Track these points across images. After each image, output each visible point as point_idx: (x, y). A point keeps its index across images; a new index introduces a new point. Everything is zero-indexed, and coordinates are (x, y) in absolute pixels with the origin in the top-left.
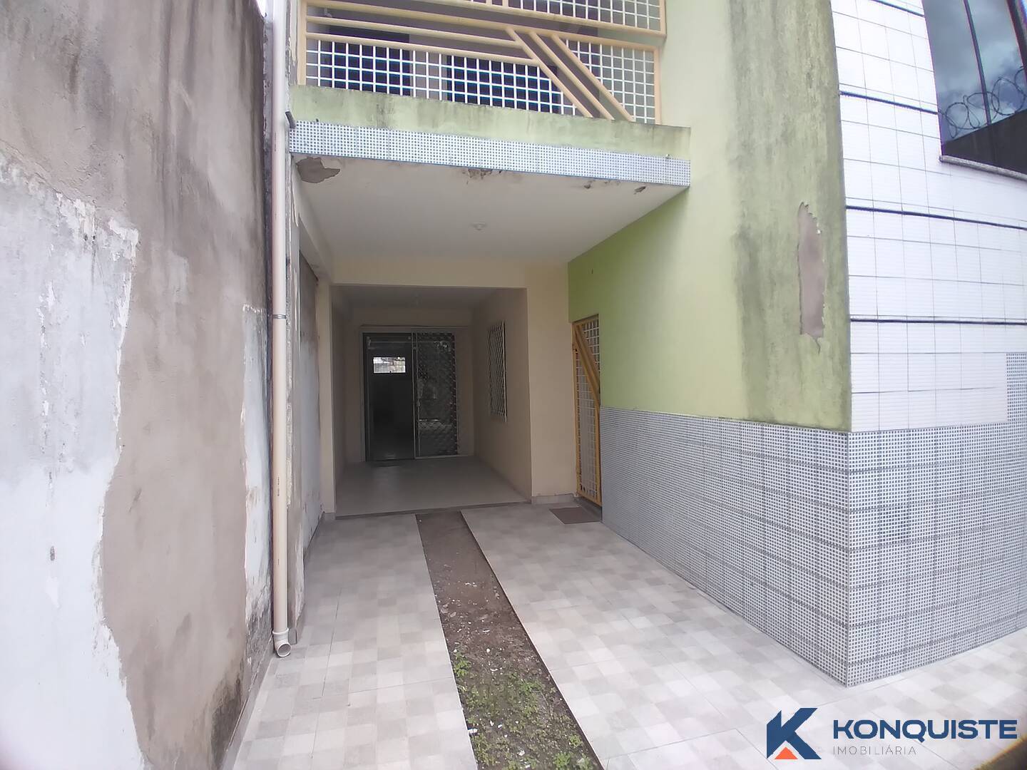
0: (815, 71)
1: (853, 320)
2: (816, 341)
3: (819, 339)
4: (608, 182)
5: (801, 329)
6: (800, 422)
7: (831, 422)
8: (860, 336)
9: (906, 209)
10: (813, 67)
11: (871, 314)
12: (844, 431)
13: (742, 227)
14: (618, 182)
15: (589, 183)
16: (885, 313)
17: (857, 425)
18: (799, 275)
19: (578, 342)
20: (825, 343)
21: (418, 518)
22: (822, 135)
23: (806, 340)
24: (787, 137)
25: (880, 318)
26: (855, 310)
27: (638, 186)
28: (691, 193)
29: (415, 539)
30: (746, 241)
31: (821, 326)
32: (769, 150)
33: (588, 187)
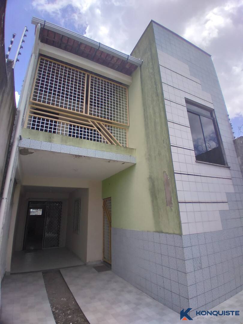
0: (165, 140)
1: (179, 202)
2: (171, 208)
3: (172, 208)
4: (114, 161)
5: (167, 204)
6: (169, 232)
7: (177, 232)
8: (182, 207)
9: (189, 174)
10: (164, 139)
11: (183, 201)
12: (181, 235)
13: (150, 176)
14: (117, 161)
15: (109, 161)
16: (187, 200)
17: (184, 233)
18: (165, 189)
19: (105, 206)
20: (173, 209)
21: (43, 273)
22: (167, 155)
23: (168, 208)
24: (159, 154)
25: (186, 202)
26: (180, 200)
27: (122, 163)
28: (136, 165)
29: (42, 282)
30: (151, 179)
31: (172, 204)
32: (155, 157)
33: (109, 162)
